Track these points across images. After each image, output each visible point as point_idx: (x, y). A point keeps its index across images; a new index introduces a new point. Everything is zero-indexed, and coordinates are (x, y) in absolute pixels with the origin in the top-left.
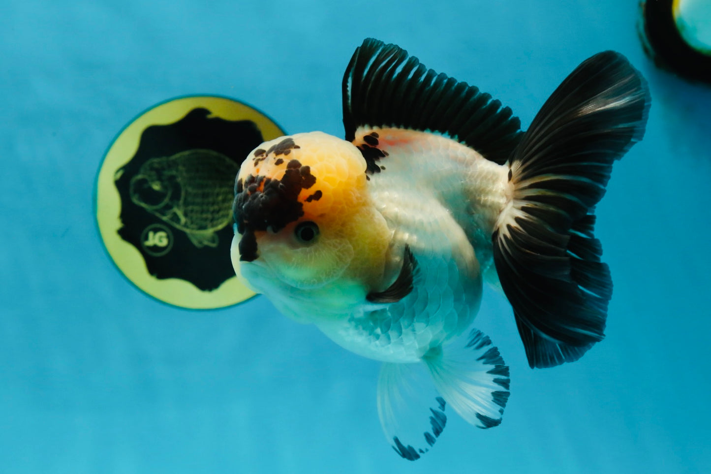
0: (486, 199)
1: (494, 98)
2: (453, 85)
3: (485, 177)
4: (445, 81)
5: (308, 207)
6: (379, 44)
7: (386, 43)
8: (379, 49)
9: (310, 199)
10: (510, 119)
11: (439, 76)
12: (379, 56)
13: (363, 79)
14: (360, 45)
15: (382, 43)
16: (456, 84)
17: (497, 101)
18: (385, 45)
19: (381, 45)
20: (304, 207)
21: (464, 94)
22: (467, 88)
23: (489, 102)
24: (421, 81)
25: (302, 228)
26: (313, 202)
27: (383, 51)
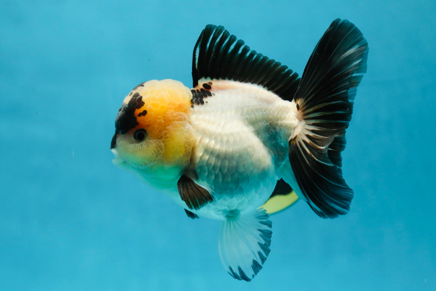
0: (282, 122)
1: (289, 68)
2: (266, 60)
3: (281, 110)
4: (262, 57)
5: (140, 119)
6: (214, 27)
7: (217, 26)
8: (214, 30)
9: (140, 115)
10: (297, 79)
11: (258, 54)
12: (214, 34)
13: (207, 49)
14: (204, 28)
15: (215, 26)
16: (268, 60)
17: (291, 70)
18: (217, 27)
19: (215, 28)
20: (137, 120)
21: (272, 65)
22: (274, 63)
23: (286, 70)
24: (247, 56)
25: (138, 133)
26: (142, 117)
27: (216, 31)
